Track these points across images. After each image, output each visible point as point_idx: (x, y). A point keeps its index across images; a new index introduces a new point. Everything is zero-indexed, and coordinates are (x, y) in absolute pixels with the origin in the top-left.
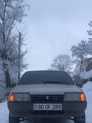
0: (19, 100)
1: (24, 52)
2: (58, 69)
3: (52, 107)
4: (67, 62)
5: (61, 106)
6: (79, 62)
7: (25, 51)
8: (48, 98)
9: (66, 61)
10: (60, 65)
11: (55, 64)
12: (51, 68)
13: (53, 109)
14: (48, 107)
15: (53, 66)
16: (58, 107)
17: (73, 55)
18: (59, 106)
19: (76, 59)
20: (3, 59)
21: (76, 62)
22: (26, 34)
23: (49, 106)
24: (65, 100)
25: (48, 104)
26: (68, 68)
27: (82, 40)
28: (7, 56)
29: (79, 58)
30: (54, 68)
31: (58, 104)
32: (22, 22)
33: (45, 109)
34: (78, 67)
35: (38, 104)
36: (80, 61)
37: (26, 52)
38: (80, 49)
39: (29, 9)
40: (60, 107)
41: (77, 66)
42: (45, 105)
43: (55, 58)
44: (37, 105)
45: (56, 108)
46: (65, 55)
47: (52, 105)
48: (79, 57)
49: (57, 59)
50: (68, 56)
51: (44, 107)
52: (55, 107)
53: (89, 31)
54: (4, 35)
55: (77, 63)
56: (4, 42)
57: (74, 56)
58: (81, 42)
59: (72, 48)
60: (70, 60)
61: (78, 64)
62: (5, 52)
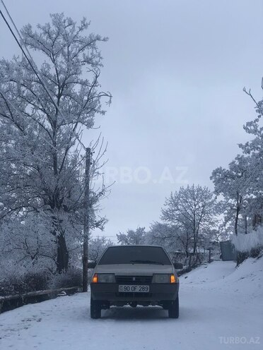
0: (103, 281)
1: (97, 193)
2: (180, 224)
3: (138, 289)
4: (203, 206)
5: (149, 288)
6: (232, 209)
7: (100, 190)
8: (134, 279)
9: (200, 205)
10: (186, 216)
11: (173, 211)
12: (162, 222)
13: (139, 291)
14: (135, 289)
15: (167, 215)
16: (146, 289)
17: (217, 192)
19: (223, 200)
20: (53, 208)
21: (224, 208)
22: (101, 153)
24: (153, 282)
25: (134, 286)
26: (206, 223)
27: (239, 155)
28: (61, 202)
29: (232, 198)
30: (169, 222)
31: (145, 286)
32: (94, 127)
33: (131, 291)
34: (230, 222)
35: (124, 286)
36: (234, 205)
37: (101, 193)
38: (233, 177)
39: (110, 102)
41: (227, 220)
42: (131, 286)
43: (173, 196)
44: (122, 287)
45: (143, 290)
46: (199, 189)
47: (138, 286)
48: (232, 196)
49: (178, 198)
50: (206, 192)
51: (130, 288)
52: (142, 288)
53: (244, 144)
54: (55, 158)
55: (226, 211)
56: (56, 173)
57: (218, 194)
58: (236, 159)
59: (215, 173)
60: (210, 201)
61: (228, 213)
62: (58, 195)
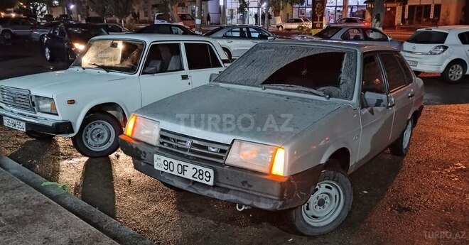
3: (190, 171)
5: (212, 175)
8: (188, 144)
13: (193, 177)
14: (184, 170)
16: (204, 175)
18: (208, 175)
23: (186, 168)
25: (183, 163)
31: (205, 169)
33: (176, 173)
35: (163, 158)
40: (210, 177)
42: (176, 162)
44: (160, 159)
45: (201, 177)
47: (191, 166)
51: (175, 167)
52: (198, 173)
